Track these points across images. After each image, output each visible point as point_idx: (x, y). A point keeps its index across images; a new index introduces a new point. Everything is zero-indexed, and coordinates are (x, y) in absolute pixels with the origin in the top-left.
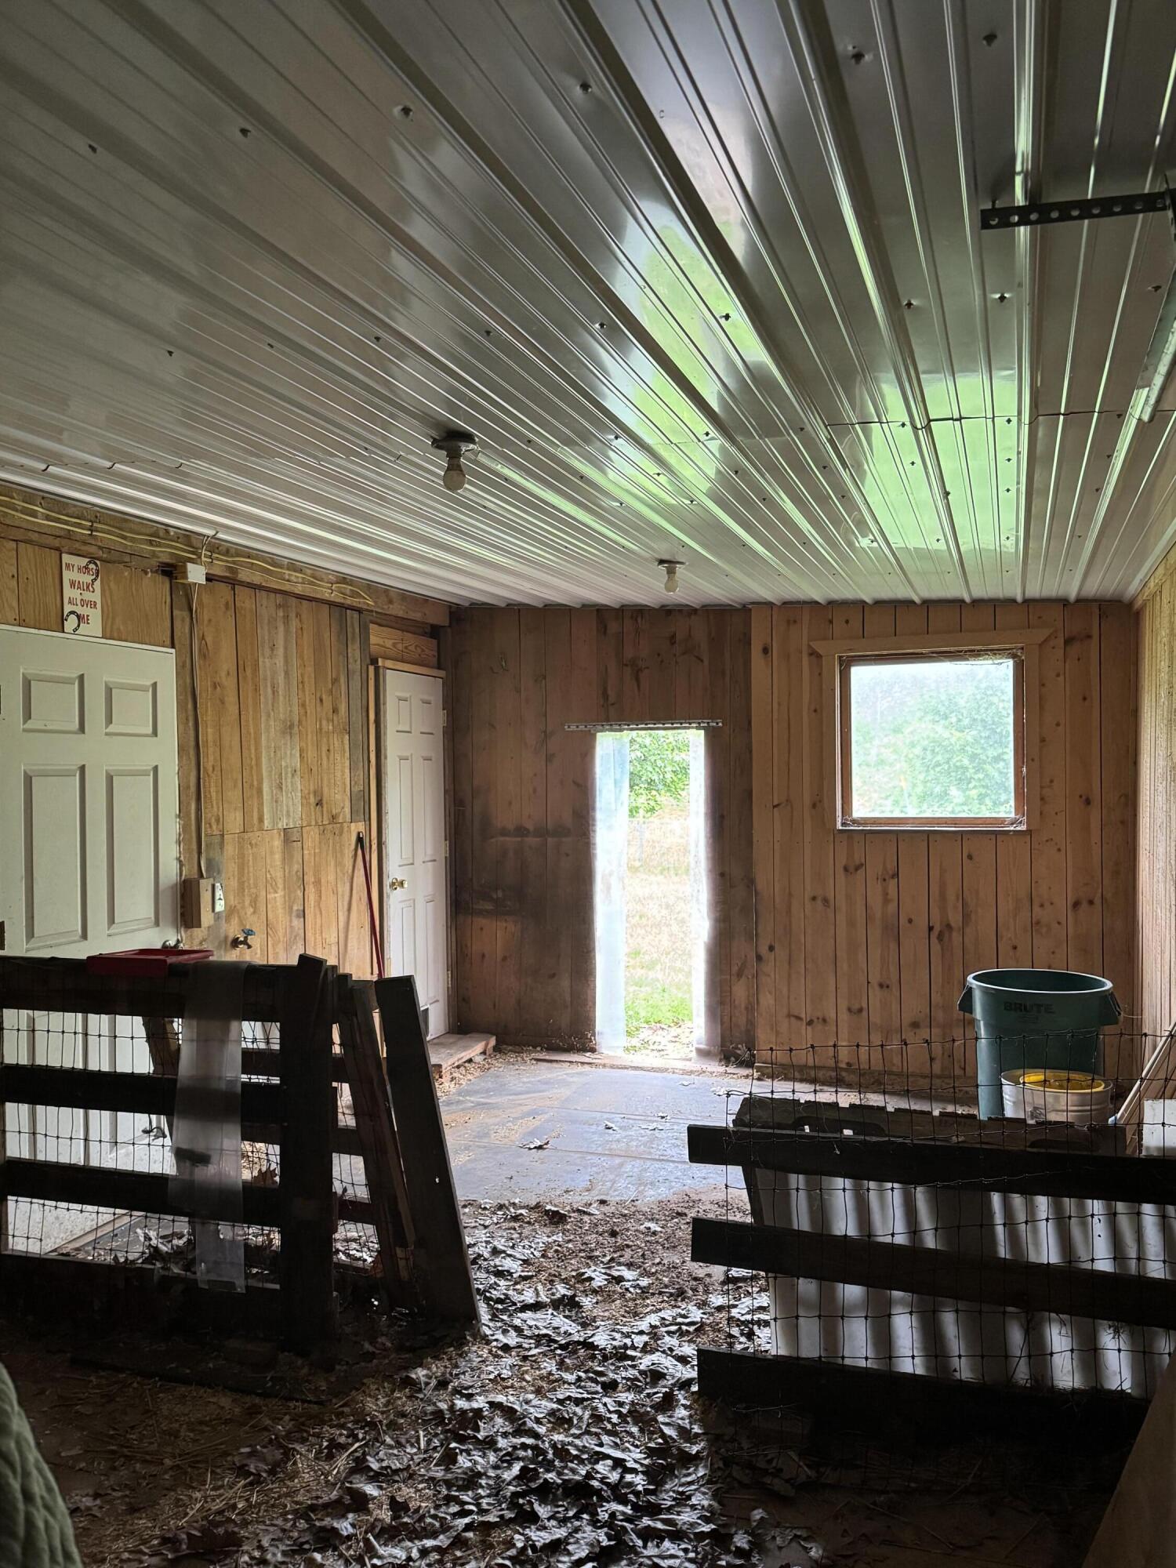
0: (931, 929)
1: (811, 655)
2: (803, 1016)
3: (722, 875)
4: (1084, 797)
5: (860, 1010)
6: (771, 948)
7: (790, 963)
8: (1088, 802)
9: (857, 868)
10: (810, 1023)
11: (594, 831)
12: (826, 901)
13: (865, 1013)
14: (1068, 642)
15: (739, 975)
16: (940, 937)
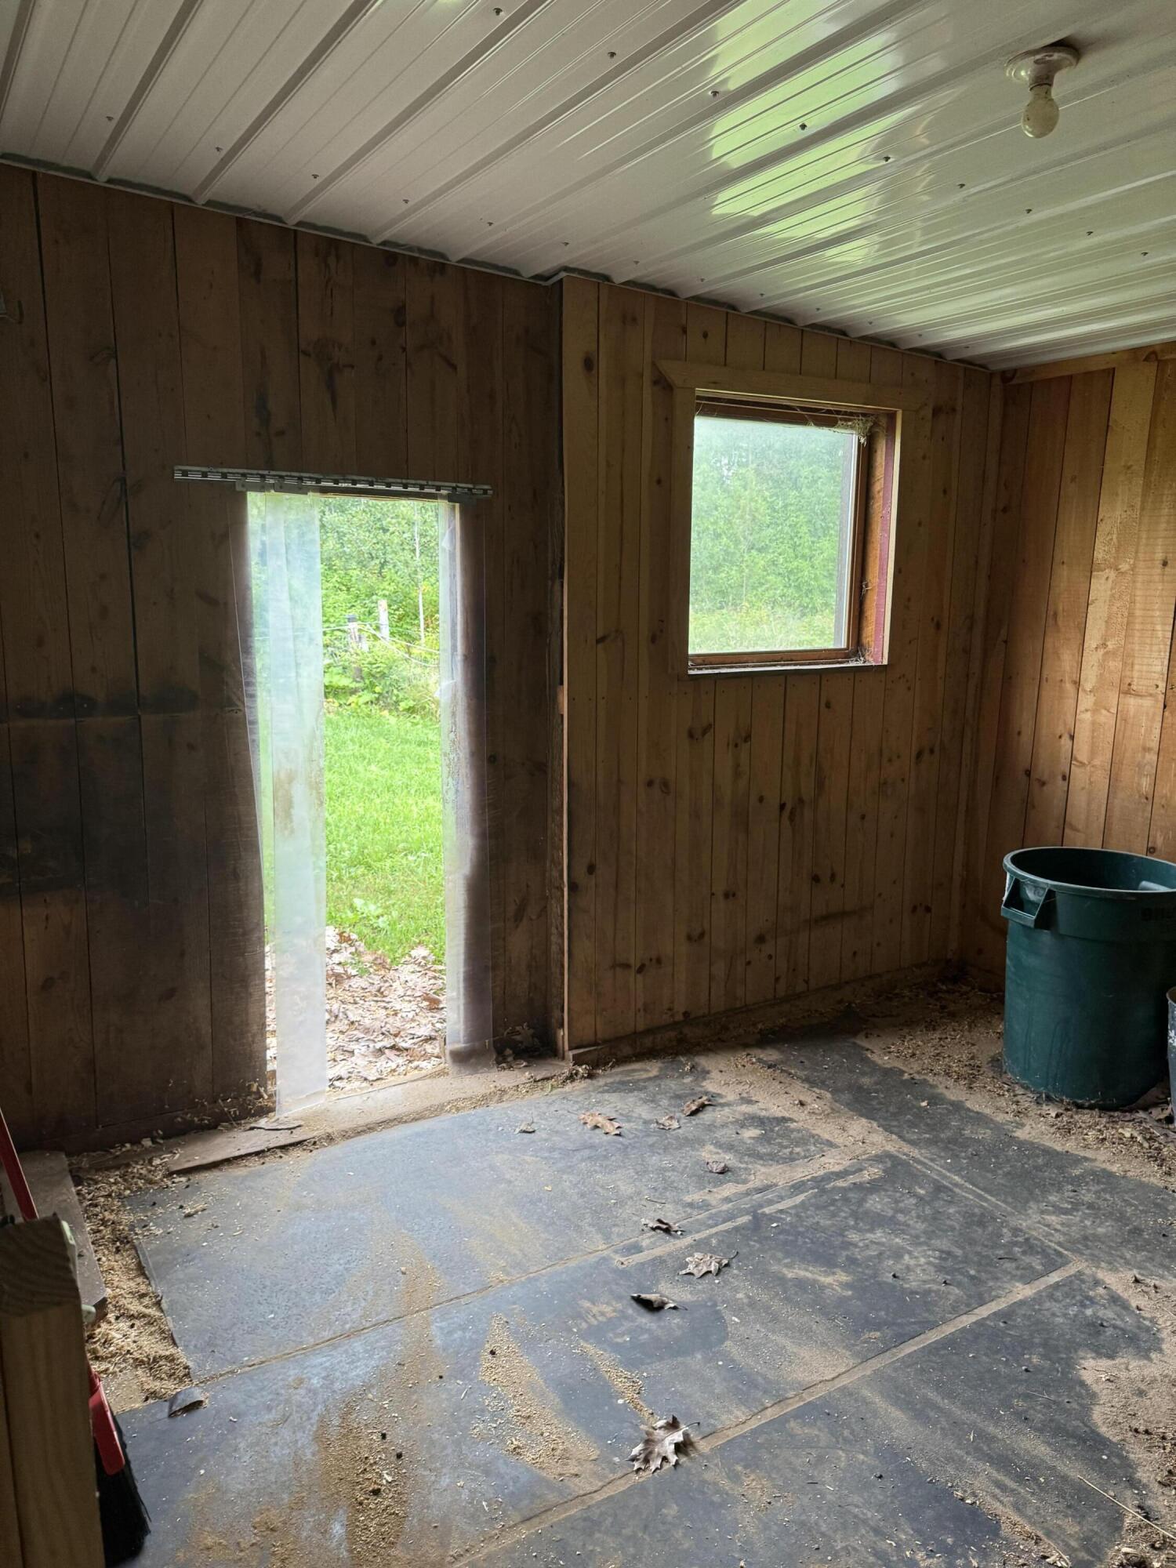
0: (782, 807)
1: (655, 383)
2: (632, 962)
3: (492, 759)
4: (935, 620)
5: (702, 935)
6: (591, 869)
7: (617, 887)
8: (938, 626)
9: (704, 732)
10: (641, 969)
11: (253, 696)
12: (665, 784)
13: (706, 938)
14: (936, 412)
15: (519, 916)
16: (792, 819)
